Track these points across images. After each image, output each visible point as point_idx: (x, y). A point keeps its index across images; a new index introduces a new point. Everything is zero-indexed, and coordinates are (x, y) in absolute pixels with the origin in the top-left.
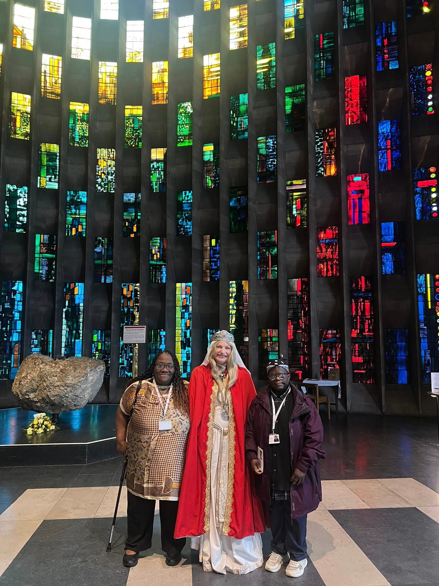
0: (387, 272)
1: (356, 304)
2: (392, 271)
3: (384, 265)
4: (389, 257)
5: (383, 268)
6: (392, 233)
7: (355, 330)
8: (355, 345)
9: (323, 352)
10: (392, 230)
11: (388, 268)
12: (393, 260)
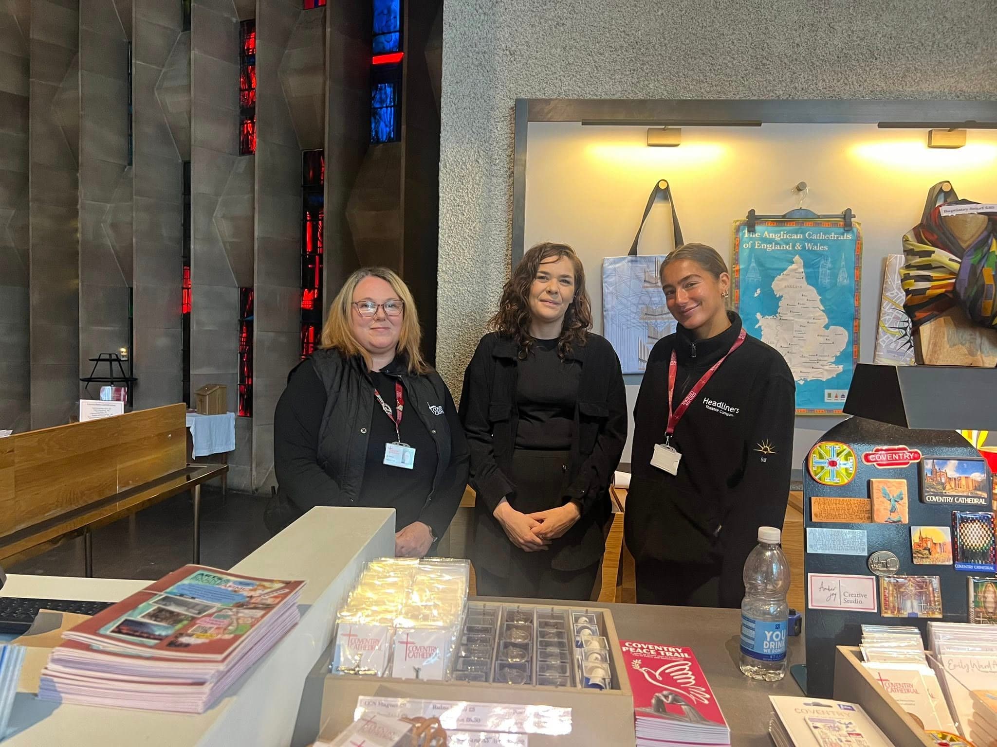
0: (380, 136)
1: (313, 224)
2: (390, 133)
3: (375, 118)
4: (386, 93)
5: (373, 126)
6: (395, 27)
7: (309, 291)
8: (308, 329)
9: (246, 346)
10: (395, 17)
11: (382, 124)
12: (394, 102)
